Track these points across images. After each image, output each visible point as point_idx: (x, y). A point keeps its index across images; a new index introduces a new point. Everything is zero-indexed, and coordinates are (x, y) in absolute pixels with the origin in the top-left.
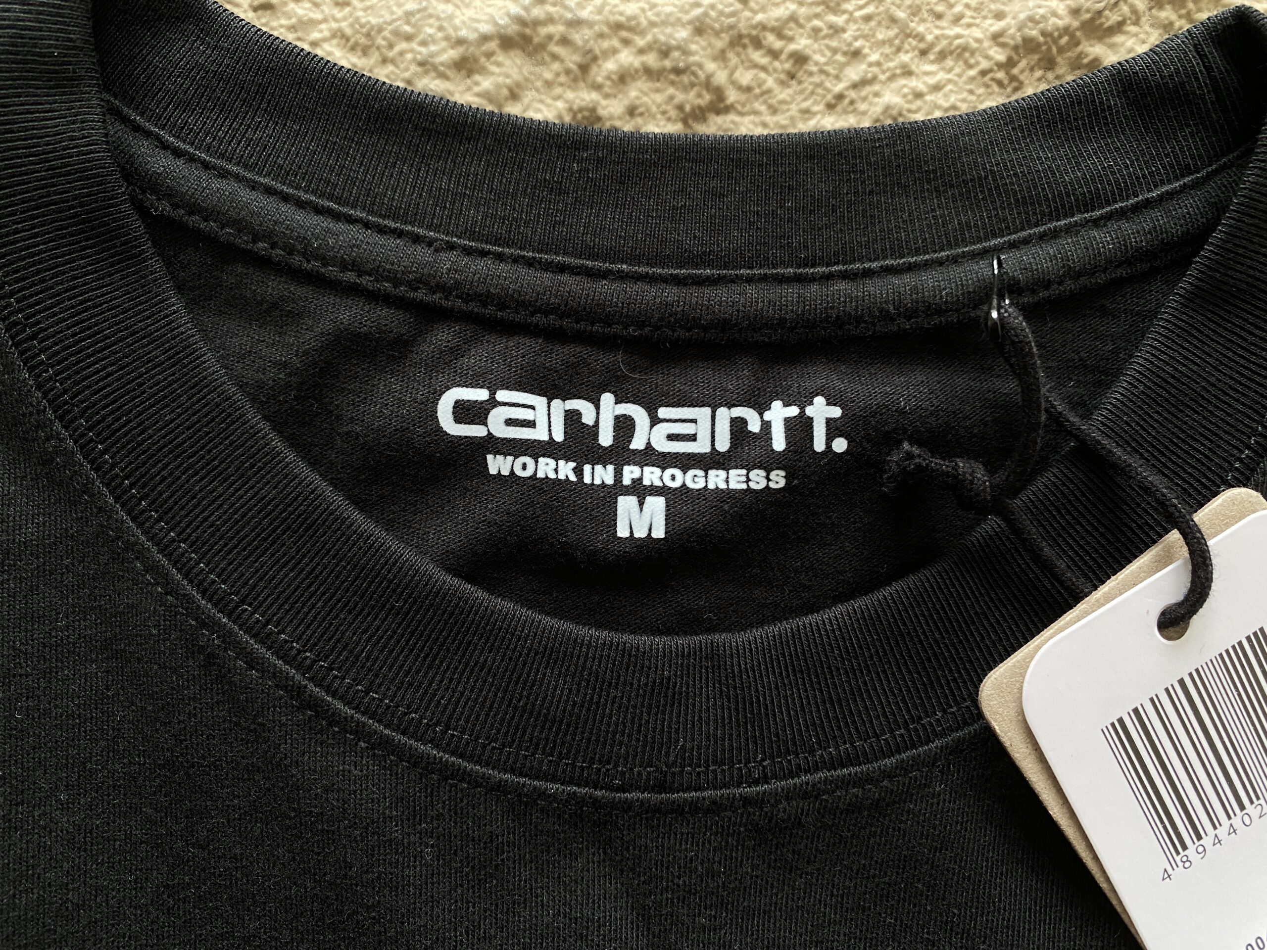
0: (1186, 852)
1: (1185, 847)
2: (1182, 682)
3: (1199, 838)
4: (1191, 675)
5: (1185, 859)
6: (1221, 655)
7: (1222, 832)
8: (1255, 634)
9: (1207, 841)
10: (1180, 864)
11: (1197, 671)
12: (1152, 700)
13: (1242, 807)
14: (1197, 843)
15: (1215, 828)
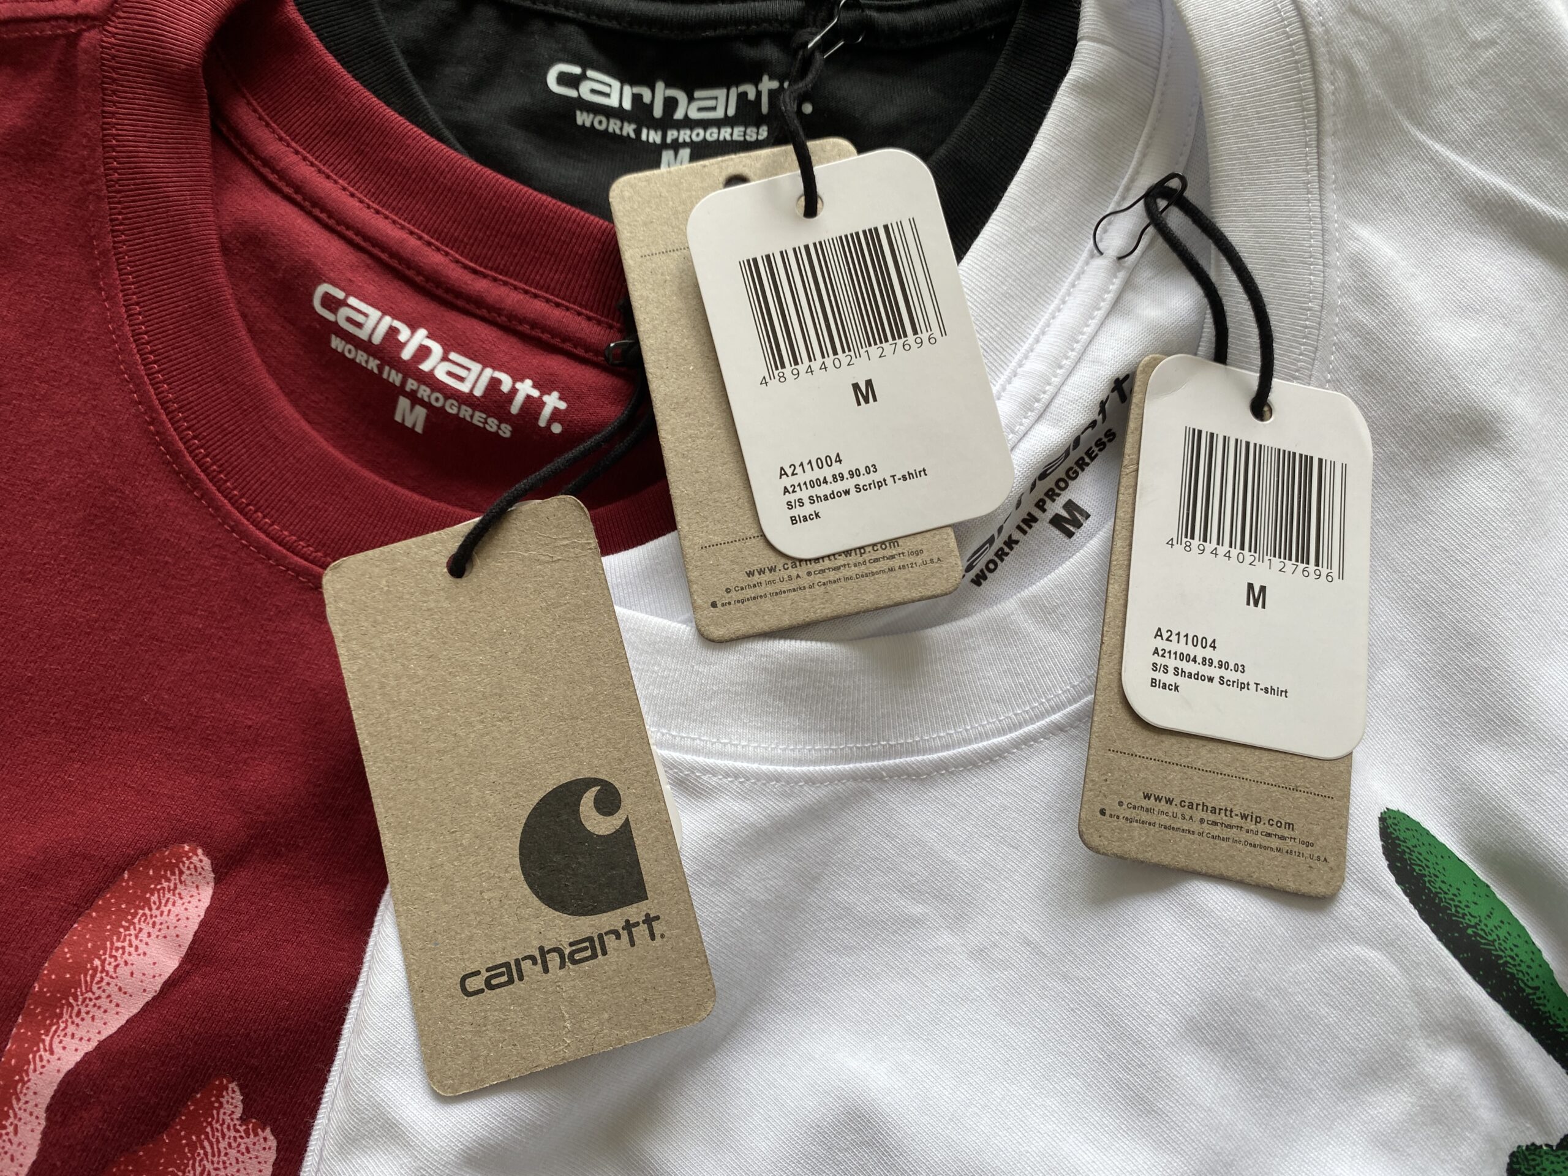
0: (783, 370)
1: (783, 366)
2: (807, 247)
3: (796, 363)
4: (815, 245)
5: (781, 375)
6: (841, 238)
7: (816, 365)
8: (870, 230)
9: (803, 368)
10: (778, 378)
11: (820, 243)
12: (781, 253)
13: (835, 353)
14: (793, 367)
15: (810, 360)
